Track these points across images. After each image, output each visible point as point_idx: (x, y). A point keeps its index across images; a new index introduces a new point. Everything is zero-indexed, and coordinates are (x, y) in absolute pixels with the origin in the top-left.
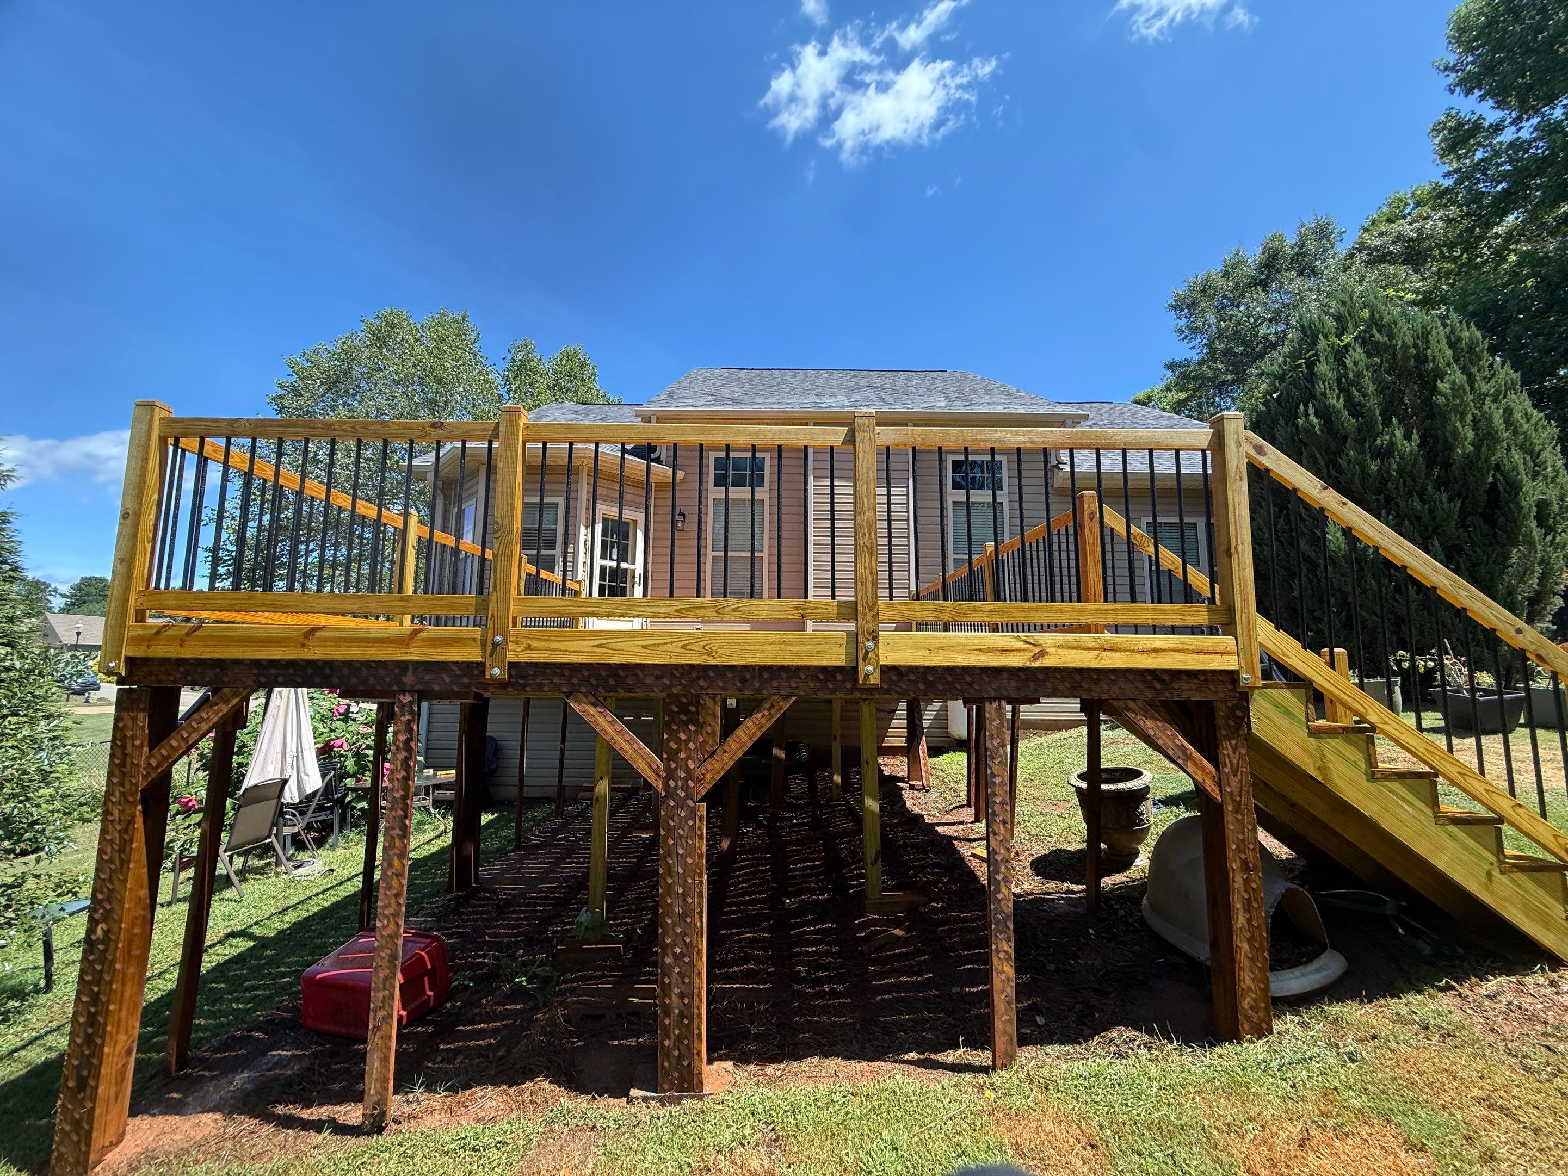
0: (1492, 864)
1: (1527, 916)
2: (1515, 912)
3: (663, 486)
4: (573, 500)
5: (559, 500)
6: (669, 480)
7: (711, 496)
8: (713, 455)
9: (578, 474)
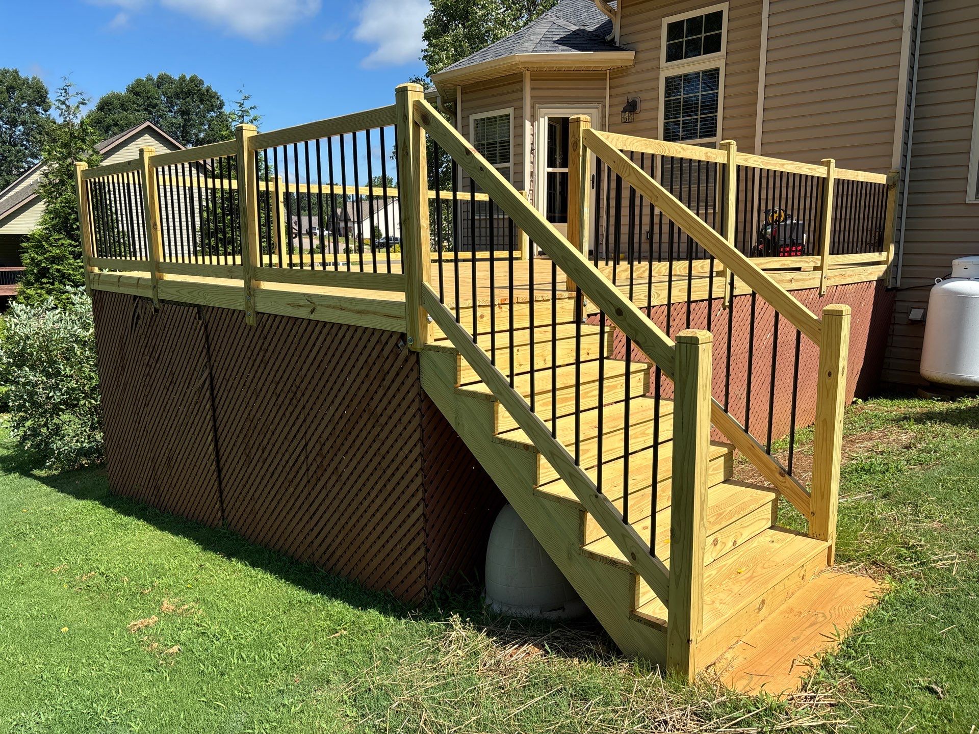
3: (618, 72)
4: (520, 109)
5: (510, 111)
6: (620, 65)
7: (663, 75)
8: (667, 21)
9: (522, 81)
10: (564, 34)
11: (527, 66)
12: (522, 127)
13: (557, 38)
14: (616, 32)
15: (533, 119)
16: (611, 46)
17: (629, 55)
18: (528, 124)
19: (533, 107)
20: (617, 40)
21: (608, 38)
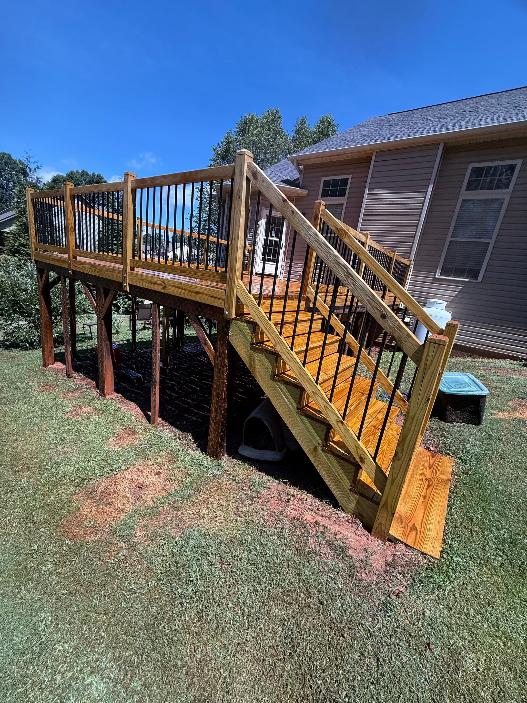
0: (319, 444)
1: (329, 476)
2: (323, 471)
3: (299, 199)
6: (300, 195)
14: (301, 180)
16: (298, 186)
17: (305, 192)
20: (301, 183)
21: (297, 182)
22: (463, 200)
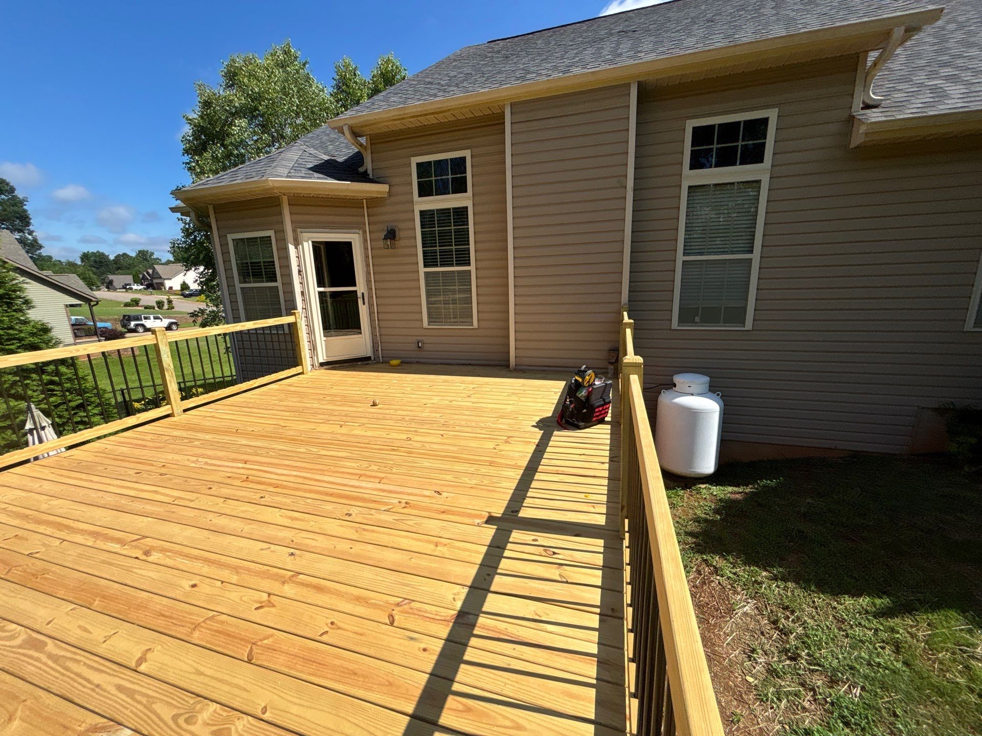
3: (374, 202)
4: (281, 232)
5: (271, 233)
6: (376, 196)
7: (418, 209)
8: (415, 160)
9: (280, 205)
10: (316, 163)
11: (283, 191)
12: (286, 249)
13: (311, 165)
14: (368, 165)
15: (297, 244)
16: (364, 178)
17: (384, 188)
18: (291, 248)
19: (294, 231)
20: (370, 172)
21: (361, 170)
22: (690, 187)
